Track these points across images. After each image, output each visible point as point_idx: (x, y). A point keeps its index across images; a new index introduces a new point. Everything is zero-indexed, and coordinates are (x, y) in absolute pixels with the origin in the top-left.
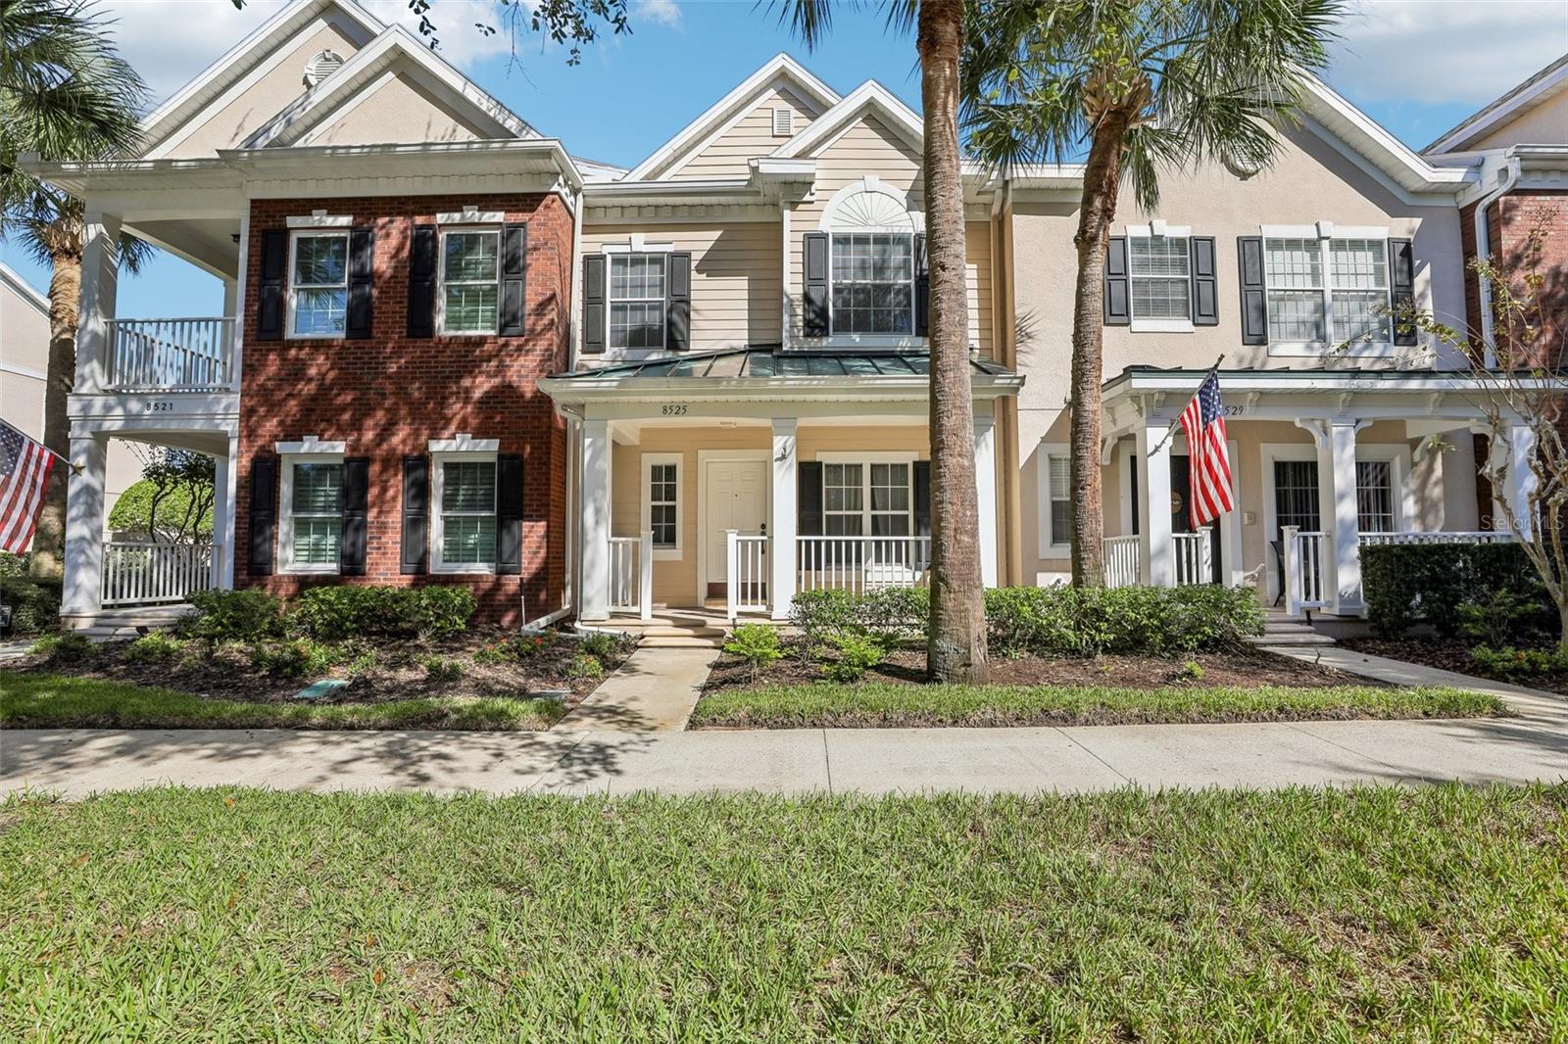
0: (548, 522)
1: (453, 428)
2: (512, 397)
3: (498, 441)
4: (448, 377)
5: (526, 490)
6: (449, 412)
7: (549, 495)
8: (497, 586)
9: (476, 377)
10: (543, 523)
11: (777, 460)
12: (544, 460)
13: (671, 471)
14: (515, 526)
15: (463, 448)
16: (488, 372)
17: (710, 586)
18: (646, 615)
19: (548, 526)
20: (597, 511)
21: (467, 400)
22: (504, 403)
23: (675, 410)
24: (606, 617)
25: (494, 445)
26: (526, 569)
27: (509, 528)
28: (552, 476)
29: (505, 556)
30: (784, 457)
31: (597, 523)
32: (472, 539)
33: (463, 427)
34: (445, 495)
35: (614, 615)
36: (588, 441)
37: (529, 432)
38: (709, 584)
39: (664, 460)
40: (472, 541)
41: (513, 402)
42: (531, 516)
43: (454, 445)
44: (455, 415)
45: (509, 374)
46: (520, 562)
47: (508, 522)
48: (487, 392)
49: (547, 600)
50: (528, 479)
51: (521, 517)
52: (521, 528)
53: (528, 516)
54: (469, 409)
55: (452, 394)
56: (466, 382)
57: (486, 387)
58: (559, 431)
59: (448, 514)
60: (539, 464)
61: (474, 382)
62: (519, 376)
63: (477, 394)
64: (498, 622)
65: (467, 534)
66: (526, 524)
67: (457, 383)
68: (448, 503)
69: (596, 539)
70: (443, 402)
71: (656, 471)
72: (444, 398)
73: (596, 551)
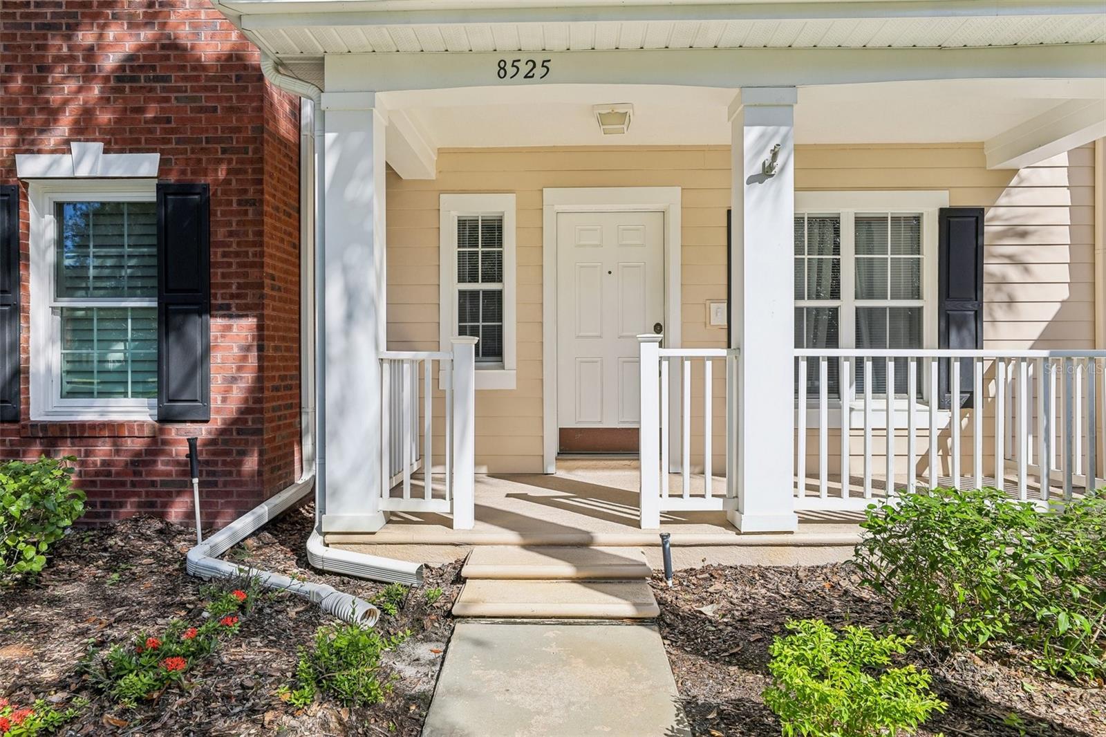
0: (260, 318)
1: (63, 129)
2: (183, 68)
3: (156, 157)
4: (50, 27)
5: (216, 255)
6: (55, 98)
7: (262, 265)
8: (157, 444)
9: (103, 27)
10: (251, 322)
11: (752, 180)
12: (250, 195)
13: (493, 231)
14: (193, 328)
15: (83, 171)
16: (131, 16)
17: (563, 433)
18: (464, 519)
19: (260, 327)
20: (351, 295)
21: (89, 73)
22: (166, 79)
23: (524, 69)
24: (377, 523)
25: (148, 164)
26: (218, 411)
27: (180, 330)
28: (266, 229)
29: (174, 385)
30: (767, 172)
31: (349, 317)
32: (117, 354)
33: (83, 129)
34: (58, 267)
35: (392, 518)
36: (330, 137)
37: (218, 140)
38: (562, 431)
39: (481, 207)
40: (120, 356)
41: (185, 79)
42: (228, 307)
43: (64, 164)
44: (66, 102)
45: (173, 19)
46: (205, 398)
47: (179, 319)
48: (131, 58)
49: (260, 473)
50: (220, 234)
51: (206, 308)
52: (205, 330)
53: (221, 307)
54: (96, 90)
55: (60, 59)
56: (85, 37)
57: (129, 46)
58: (282, 142)
59: (65, 303)
60: (240, 203)
61: (101, 36)
62: (194, 26)
63: (110, 61)
64: (162, 516)
65: (106, 342)
66: (216, 323)
67: (69, 38)
68: (66, 282)
69: (349, 353)
70: (39, 73)
71: (467, 230)
72: (44, 69)
73: (349, 381)
